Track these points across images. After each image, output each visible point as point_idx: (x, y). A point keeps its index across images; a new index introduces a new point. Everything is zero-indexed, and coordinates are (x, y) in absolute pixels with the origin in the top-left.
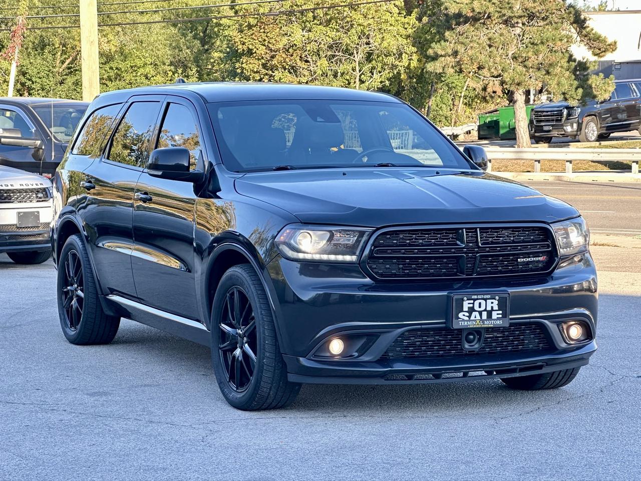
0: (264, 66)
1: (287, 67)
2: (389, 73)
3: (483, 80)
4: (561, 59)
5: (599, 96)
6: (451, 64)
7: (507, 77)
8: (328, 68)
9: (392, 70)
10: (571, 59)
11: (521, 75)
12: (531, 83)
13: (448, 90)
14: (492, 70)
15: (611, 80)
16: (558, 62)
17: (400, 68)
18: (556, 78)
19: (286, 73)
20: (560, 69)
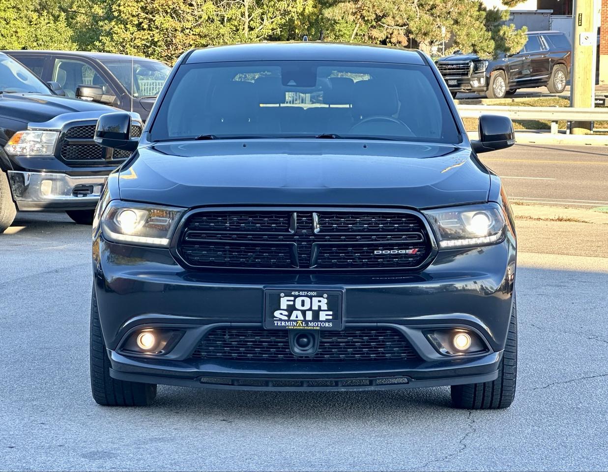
0: (144, 9)
1: (169, 11)
2: (281, 19)
3: (386, 29)
4: (471, 8)
5: (512, 48)
6: (351, 10)
7: (413, 26)
8: (214, 13)
9: (284, 16)
10: (481, 8)
11: (428, 24)
12: (439, 33)
13: (335, 38)
14: (397, 19)
15: (524, 32)
16: (467, 11)
17: (293, 14)
18: (466, 29)
19: (168, 18)
20: (469, 19)
